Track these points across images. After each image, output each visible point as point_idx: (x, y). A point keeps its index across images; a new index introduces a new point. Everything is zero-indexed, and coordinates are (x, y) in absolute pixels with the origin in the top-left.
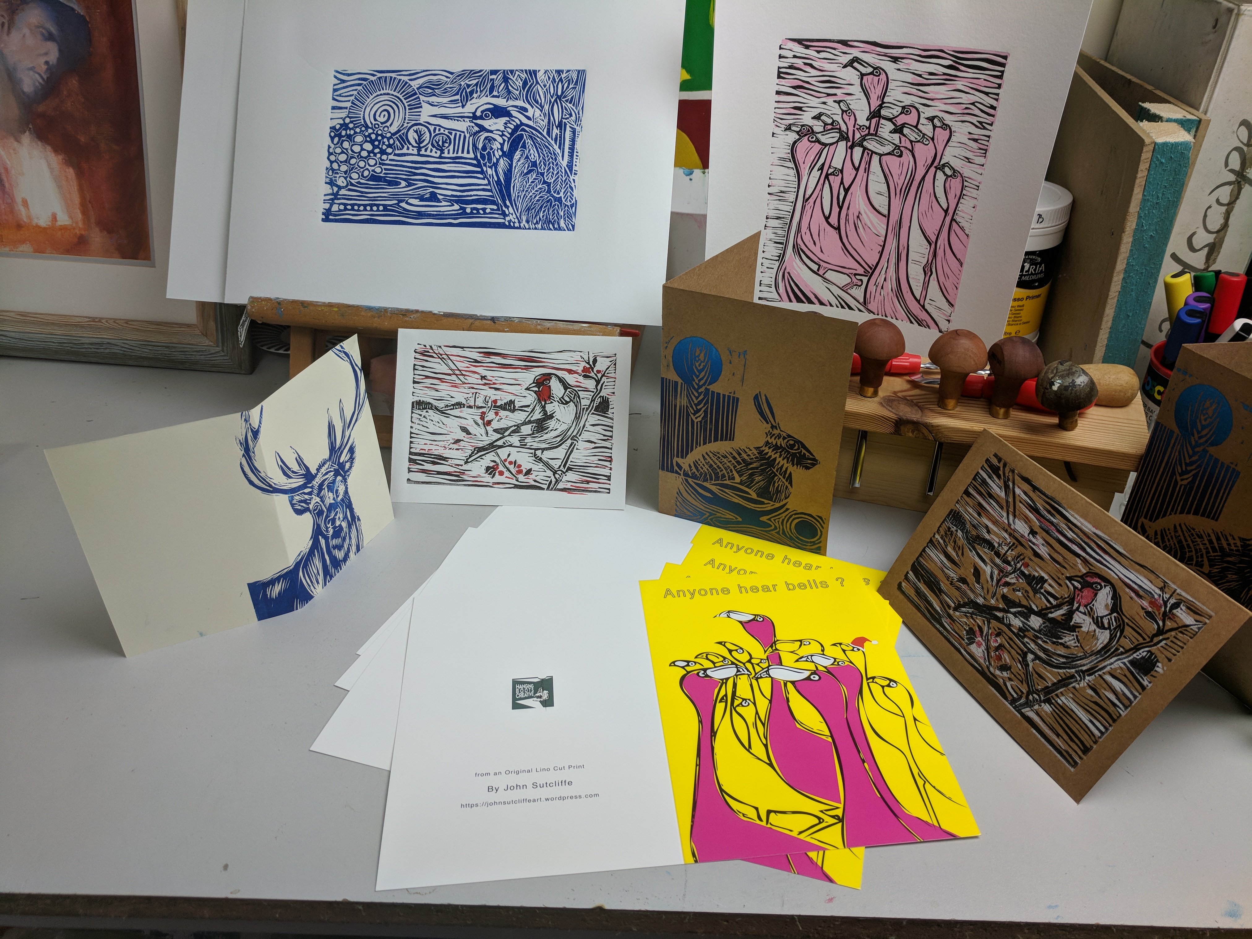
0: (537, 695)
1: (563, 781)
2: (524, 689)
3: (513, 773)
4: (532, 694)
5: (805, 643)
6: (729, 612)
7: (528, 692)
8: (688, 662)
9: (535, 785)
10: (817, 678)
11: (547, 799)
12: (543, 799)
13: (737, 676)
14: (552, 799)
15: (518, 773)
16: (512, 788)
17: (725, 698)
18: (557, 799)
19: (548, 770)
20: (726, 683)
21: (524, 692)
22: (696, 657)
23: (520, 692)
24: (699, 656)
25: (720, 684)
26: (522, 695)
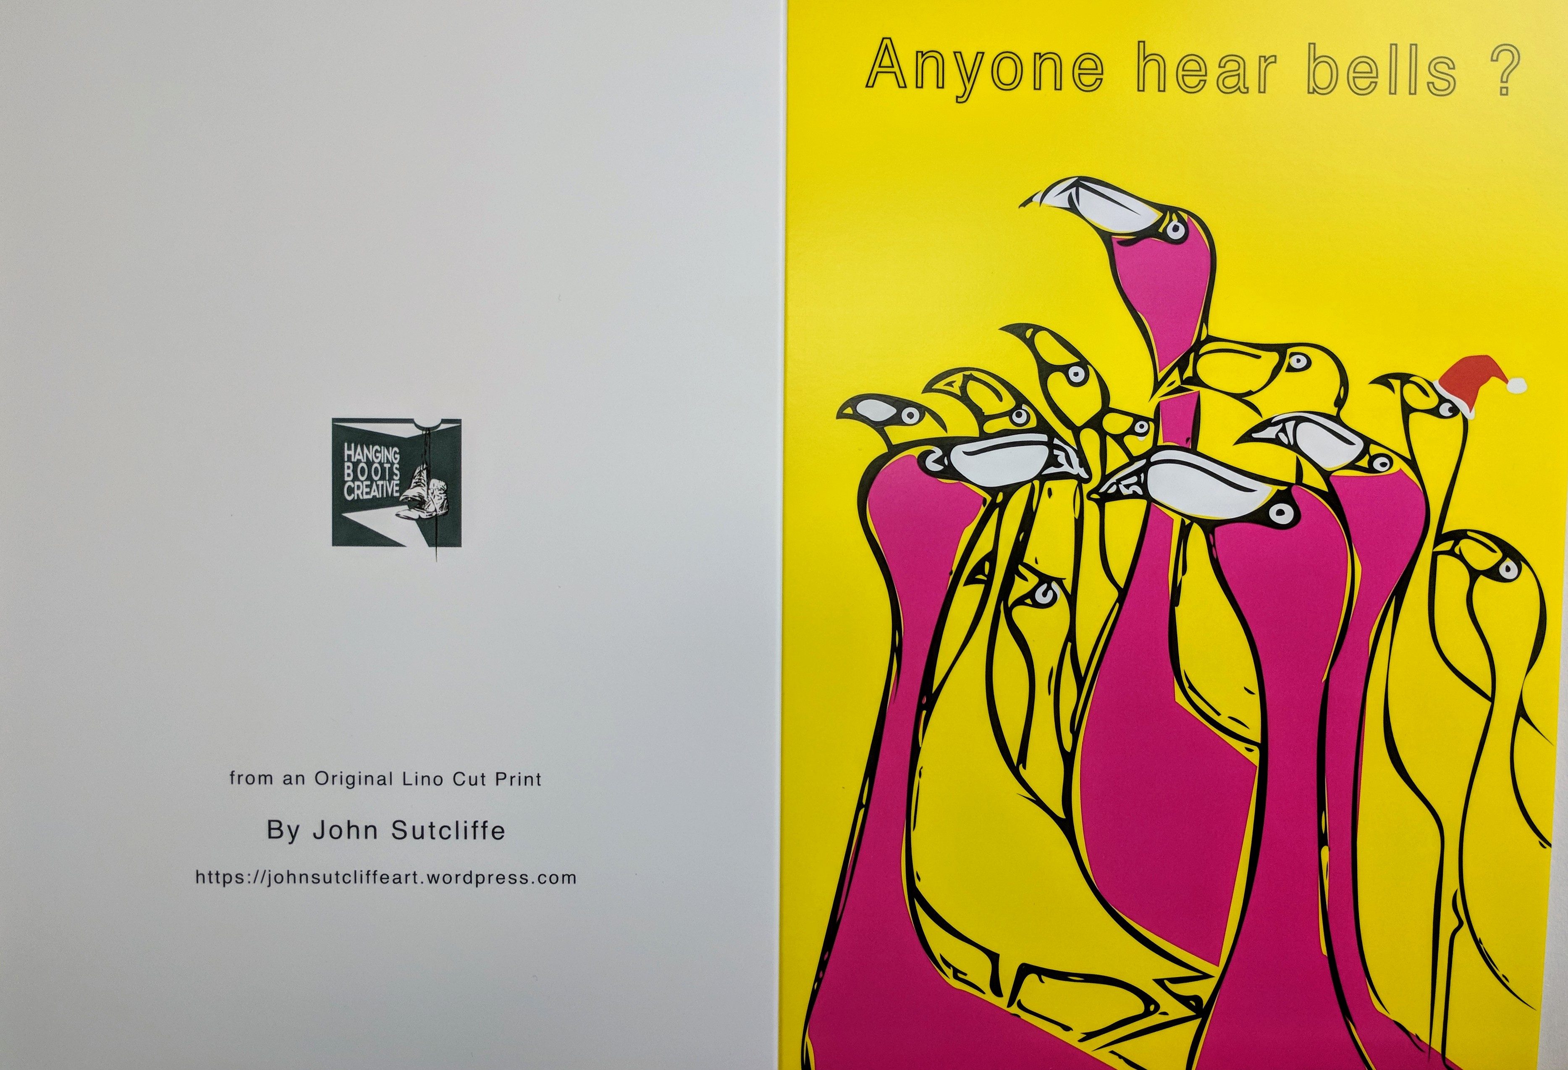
0: (411, 493)
1: (480, 824)
2: (369, 463)
3: (337, 780)
4: (393, 487)
5: (1293, 361)
6: (1080, 183)
7: (382, 478)
8: (900, 404)
9: (399, 829)
10: (1288, 517)
11: (433, 879)
12: (422, 877)
13: (1042, 478)
14: (448, 879)
15: (351, 782)
16: (336, 832)
17: (987, 565)
18: (460, 878)
19: (438, 781)
20: (1003, 506)
21: (369, 478)
22: (929, 388)
23: (355, 478)
24: (940, 385)
25: (983, 510)
26: (362, 491)
